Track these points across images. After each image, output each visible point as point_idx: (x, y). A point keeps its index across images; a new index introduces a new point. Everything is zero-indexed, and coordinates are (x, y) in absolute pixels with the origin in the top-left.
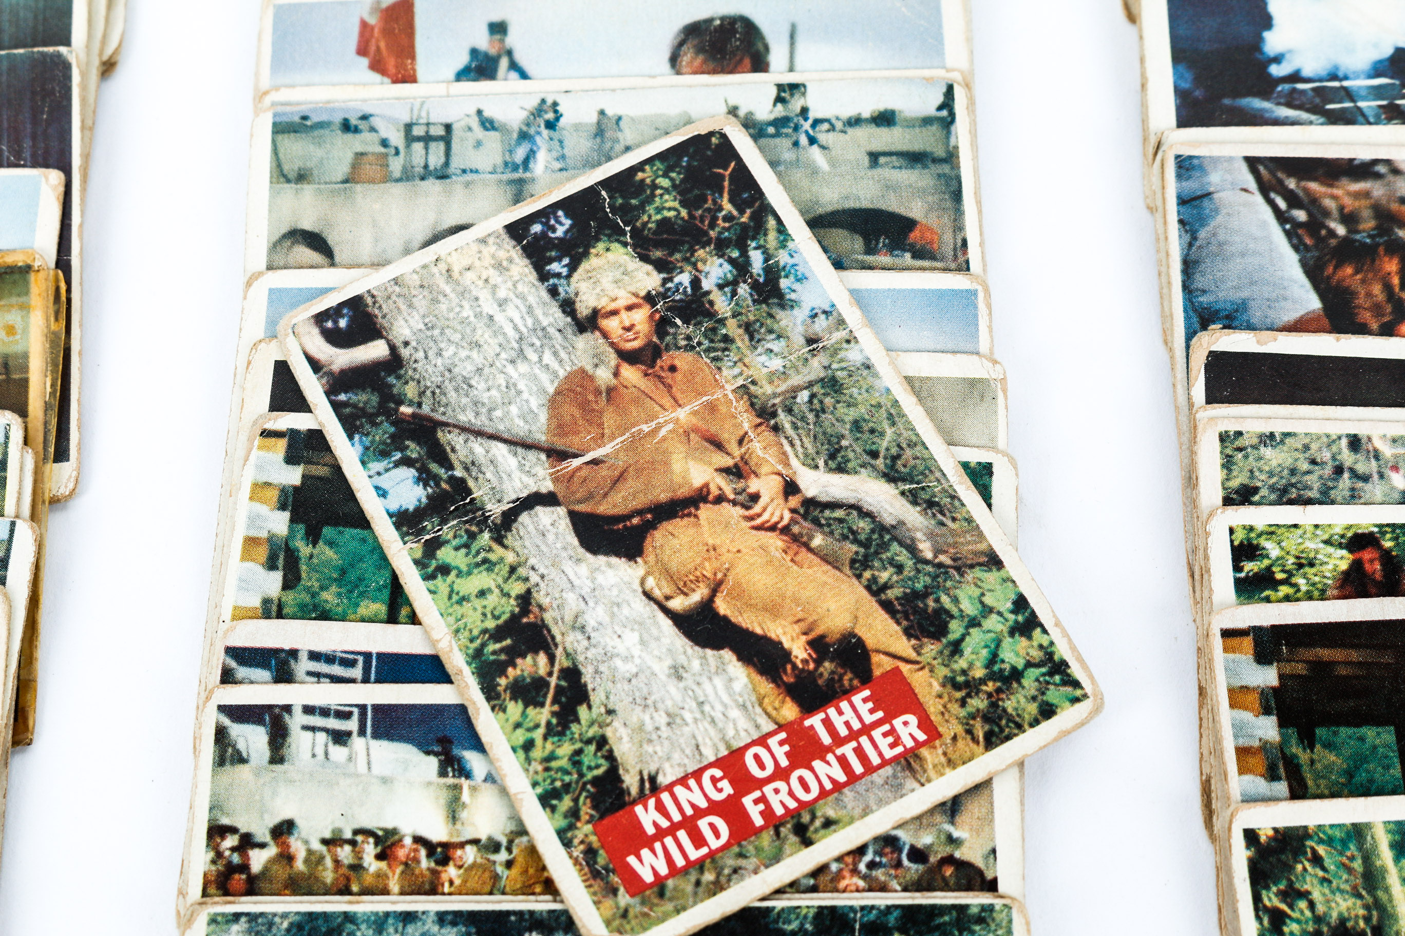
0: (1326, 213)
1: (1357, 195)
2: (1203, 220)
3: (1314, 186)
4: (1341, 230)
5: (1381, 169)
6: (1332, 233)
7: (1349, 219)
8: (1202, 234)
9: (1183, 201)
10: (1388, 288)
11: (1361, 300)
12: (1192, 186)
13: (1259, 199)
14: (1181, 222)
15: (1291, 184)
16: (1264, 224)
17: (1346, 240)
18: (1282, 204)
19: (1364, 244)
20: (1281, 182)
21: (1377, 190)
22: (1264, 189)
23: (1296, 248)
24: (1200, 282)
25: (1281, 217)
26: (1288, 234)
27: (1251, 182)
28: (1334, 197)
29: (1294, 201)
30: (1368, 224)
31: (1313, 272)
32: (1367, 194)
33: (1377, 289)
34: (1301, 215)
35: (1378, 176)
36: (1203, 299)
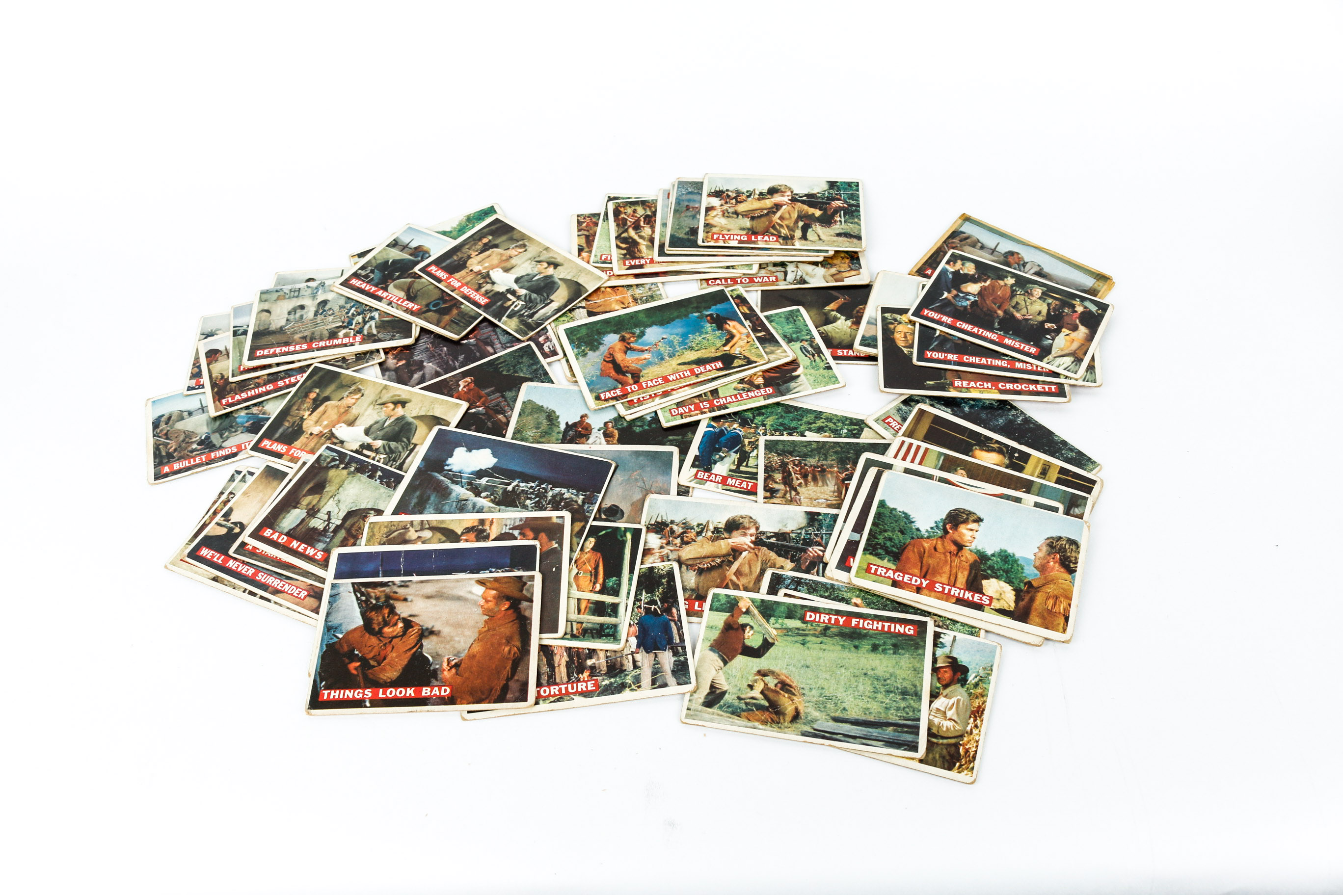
0: (371, 597)
1: (381, 592)
2: (335, 601)
3: (369, 590)
4: (374, 602)
5: (390, 584)
6: (371, 603)
7: (377, 599)
8: (334, 605)
9: (331, 596)
10: (384, 618)
11: (375, 622)
12: (334, 592)
13: (353, 594)
14: (329, 602)
15: (363, 589)
16: (352, 601)
17: (375, 604)
18: (359, 595)
19: (380, 605)
20: (360, 589)
21: (387, 589)
22: (355, 592)
23: (360, 608)
24: (330, 619)
25: (358, 599)
26: (359, 604)
27: (351, 589)
28: (375, 593)
29: (362, 594)
30: (382, 599)
31: (363, 615)
32: (384, 591)
33: (380, 618)
34: (364, 598)
35: (389, 586)
36: (330, 624)
